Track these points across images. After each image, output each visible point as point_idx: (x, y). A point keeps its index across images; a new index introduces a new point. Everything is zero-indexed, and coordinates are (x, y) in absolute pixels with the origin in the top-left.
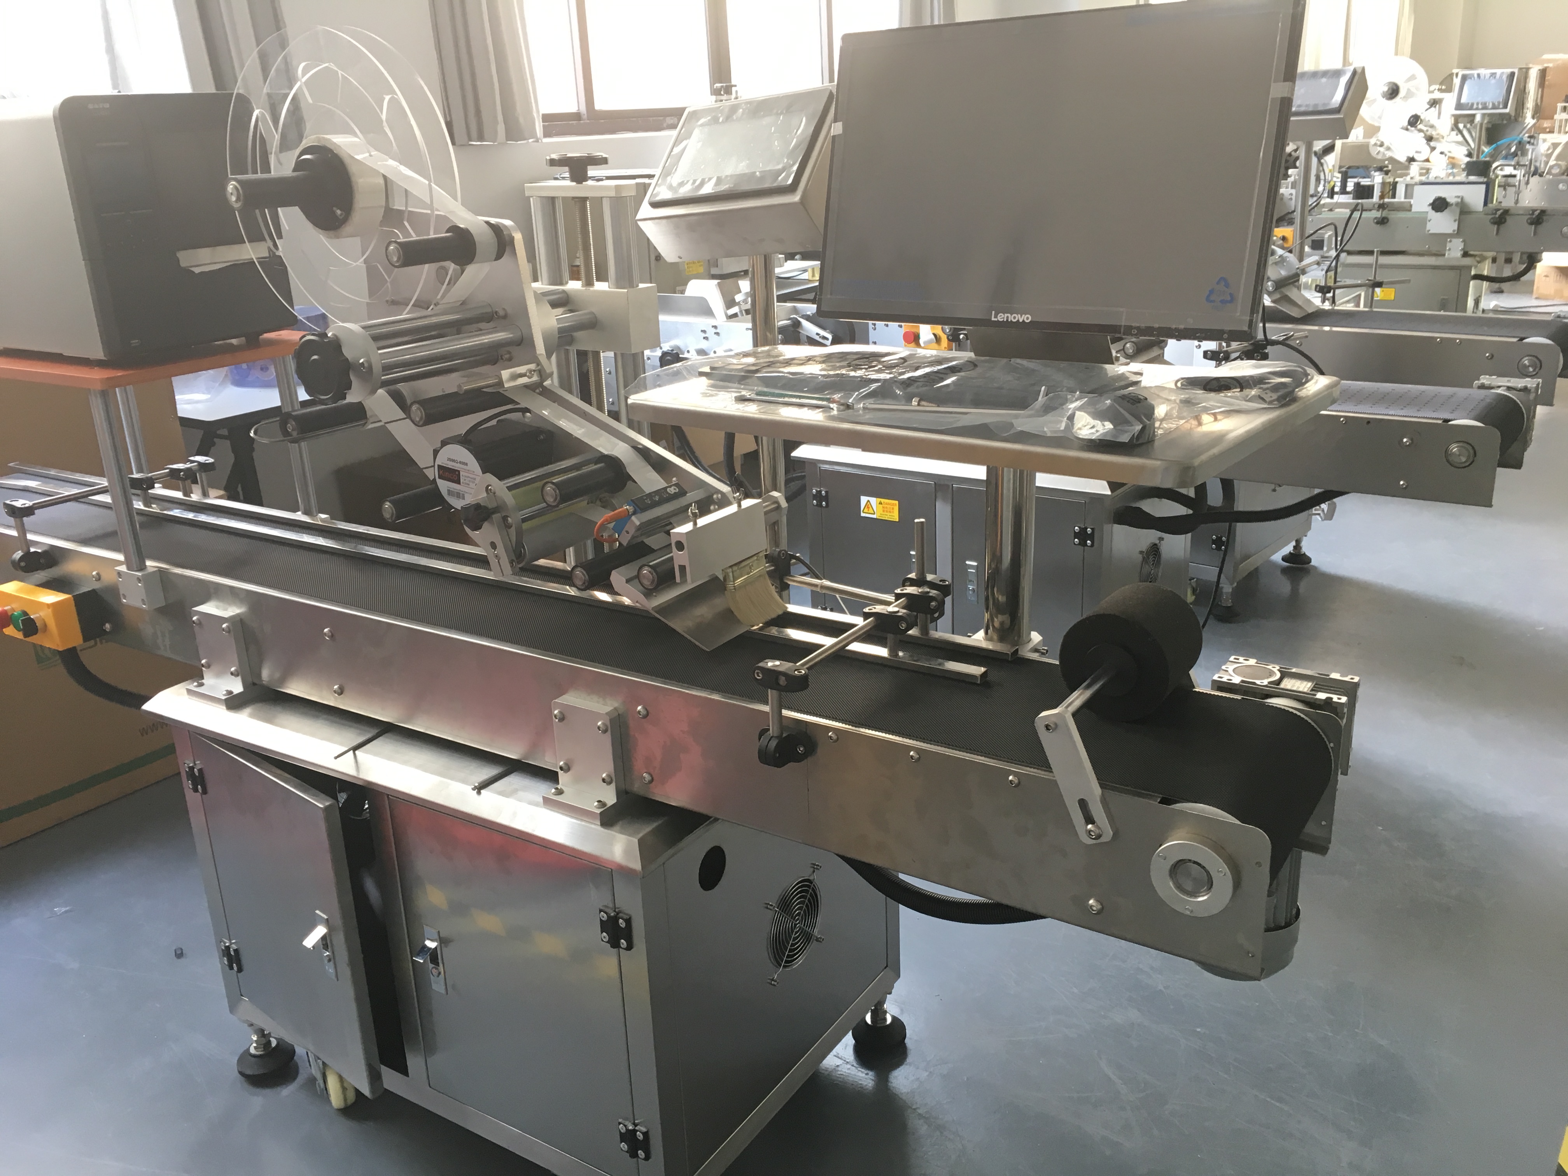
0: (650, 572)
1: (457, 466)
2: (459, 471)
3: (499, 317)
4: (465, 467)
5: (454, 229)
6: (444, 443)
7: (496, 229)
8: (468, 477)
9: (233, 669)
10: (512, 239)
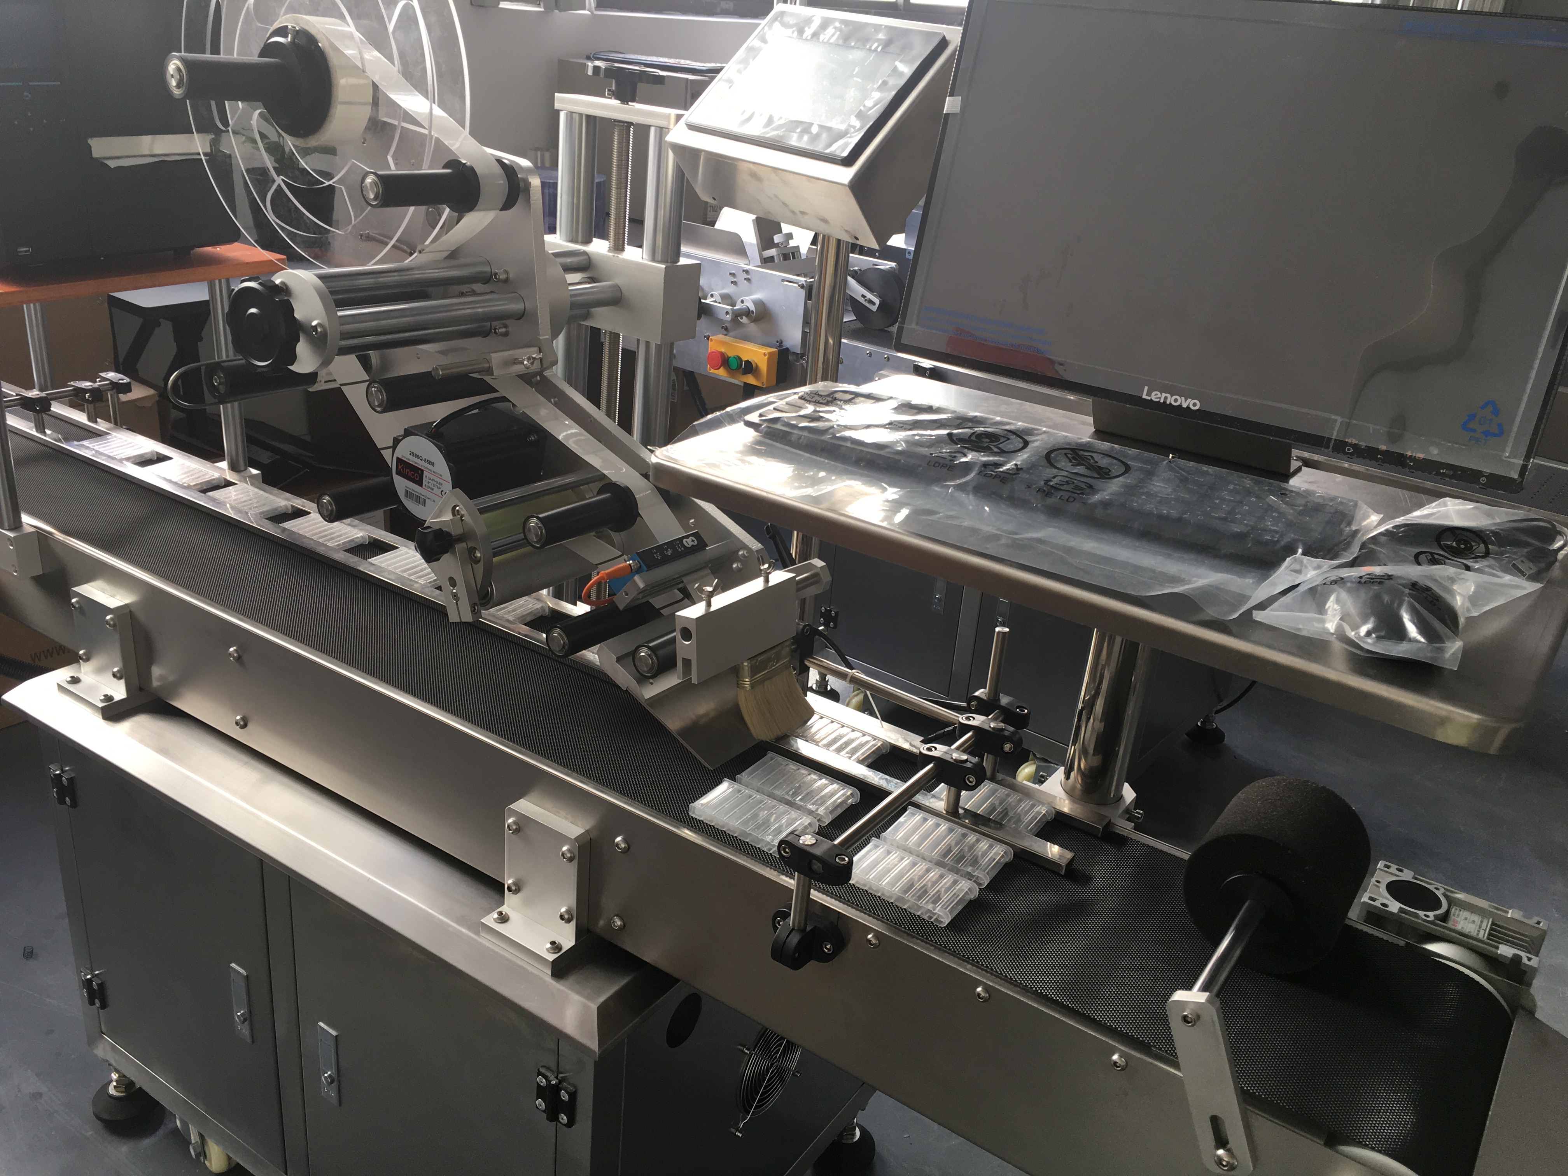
0: (649, 655)
1: (421, 464)
2: (422, 471)
3: (499, 280)
4: (430, 467)
5: (454, 164)
6: (408, 433)
7: (509, 171)
8: (433, 480)
9: (115, 670)
10: (528, 185)
